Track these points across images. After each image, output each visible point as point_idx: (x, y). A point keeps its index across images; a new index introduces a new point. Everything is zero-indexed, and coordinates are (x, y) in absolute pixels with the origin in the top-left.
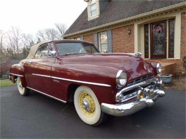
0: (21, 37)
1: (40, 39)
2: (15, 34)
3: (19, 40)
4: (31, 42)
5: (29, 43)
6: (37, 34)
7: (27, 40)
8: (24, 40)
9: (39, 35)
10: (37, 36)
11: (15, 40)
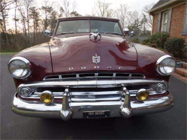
0: (127, 15)
1: (146, 16)
2: (122, 12)
3: (125, 18)
4: (137, 19)
5: (134, 20)
6: (143, 11)
7: (132, 18)
8: (130, 18)
9: (145, 11)
10: (143, 13)
11: (122, 19)
